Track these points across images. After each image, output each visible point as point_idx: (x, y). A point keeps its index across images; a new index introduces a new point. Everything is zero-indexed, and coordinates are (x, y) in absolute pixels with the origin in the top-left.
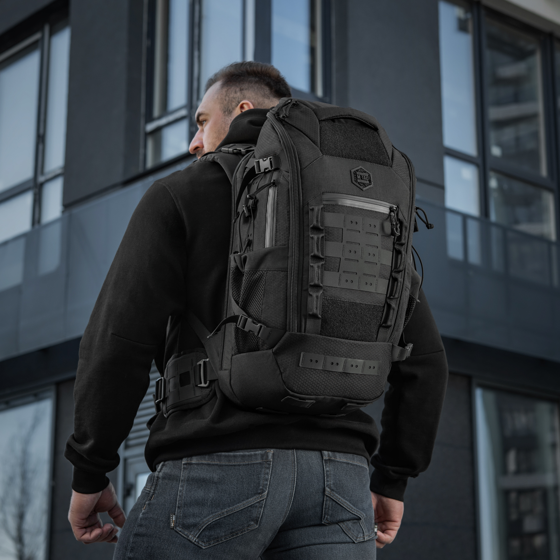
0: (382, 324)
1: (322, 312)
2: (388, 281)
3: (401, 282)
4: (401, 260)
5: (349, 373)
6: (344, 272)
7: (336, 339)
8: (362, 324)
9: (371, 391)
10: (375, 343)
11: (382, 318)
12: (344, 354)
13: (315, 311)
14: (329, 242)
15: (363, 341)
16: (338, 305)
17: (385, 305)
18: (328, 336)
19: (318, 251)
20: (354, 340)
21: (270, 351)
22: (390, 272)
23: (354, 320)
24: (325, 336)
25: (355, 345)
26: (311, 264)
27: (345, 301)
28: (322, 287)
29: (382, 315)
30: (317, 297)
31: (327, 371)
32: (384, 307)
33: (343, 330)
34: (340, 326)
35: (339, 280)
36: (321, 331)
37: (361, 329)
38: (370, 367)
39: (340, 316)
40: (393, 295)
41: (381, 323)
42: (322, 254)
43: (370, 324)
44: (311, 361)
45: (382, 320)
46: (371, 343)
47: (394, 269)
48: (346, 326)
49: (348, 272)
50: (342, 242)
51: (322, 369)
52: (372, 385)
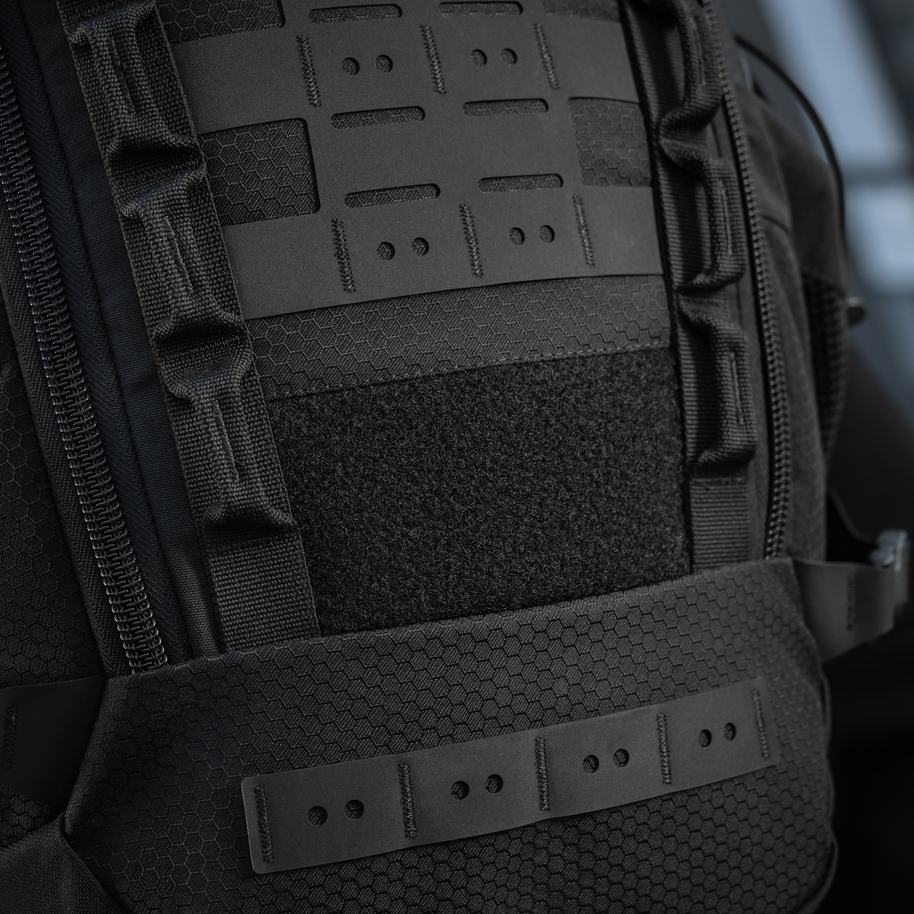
0: (698, 452)
1: (293, 484)
2: (647, 191)
3: (725, 179)
4: (687, 60)
5: (590, 815)
6: (354, 199)
7: (435, 628)
8: (570, 490)
9: (758, 873)
10: (687, 580)
11: (682, 421)
12: (518, 708)
13: (236, 491)
14: (201, 43)
15: (609, 590)
16: (382, 411)
17: (674, 337)
18: (376, 627)
19: (138, 111)
20: (554, 601)
21: (51, 836)
22: (642, 138)
23: (509, 478)
24: (360, 630)
25: (569, 633)
26: (128, 210)
27: (418, 373)
28: (241, 333)
29: (681, 402)
30: (223, 398)
31: (446, 844)
32: (674, 348)
33: (462, 556)
34: (437, 541)
35: (338, 255)
36: (321, 608)
37: (576, 518)
38: (708, 734)
39: (415, 481)
40: (708, 264)
41: (684, 450)
42: (179, 125)
43: (623, 475)
44: (320, 814)
45: (684, 430)
46: (667, 586)
47: (662, 113)
48: (476, 529)
49: (382, 194)
50: (283, 20)
51: (409, 843)
52: (755, 839)
